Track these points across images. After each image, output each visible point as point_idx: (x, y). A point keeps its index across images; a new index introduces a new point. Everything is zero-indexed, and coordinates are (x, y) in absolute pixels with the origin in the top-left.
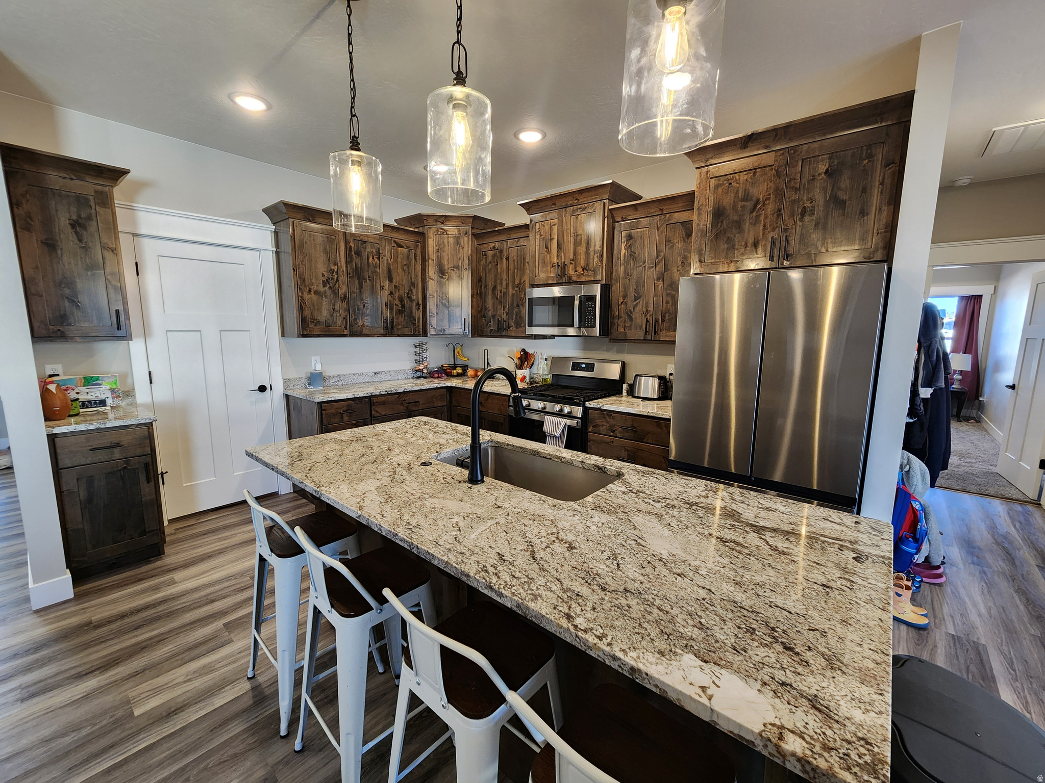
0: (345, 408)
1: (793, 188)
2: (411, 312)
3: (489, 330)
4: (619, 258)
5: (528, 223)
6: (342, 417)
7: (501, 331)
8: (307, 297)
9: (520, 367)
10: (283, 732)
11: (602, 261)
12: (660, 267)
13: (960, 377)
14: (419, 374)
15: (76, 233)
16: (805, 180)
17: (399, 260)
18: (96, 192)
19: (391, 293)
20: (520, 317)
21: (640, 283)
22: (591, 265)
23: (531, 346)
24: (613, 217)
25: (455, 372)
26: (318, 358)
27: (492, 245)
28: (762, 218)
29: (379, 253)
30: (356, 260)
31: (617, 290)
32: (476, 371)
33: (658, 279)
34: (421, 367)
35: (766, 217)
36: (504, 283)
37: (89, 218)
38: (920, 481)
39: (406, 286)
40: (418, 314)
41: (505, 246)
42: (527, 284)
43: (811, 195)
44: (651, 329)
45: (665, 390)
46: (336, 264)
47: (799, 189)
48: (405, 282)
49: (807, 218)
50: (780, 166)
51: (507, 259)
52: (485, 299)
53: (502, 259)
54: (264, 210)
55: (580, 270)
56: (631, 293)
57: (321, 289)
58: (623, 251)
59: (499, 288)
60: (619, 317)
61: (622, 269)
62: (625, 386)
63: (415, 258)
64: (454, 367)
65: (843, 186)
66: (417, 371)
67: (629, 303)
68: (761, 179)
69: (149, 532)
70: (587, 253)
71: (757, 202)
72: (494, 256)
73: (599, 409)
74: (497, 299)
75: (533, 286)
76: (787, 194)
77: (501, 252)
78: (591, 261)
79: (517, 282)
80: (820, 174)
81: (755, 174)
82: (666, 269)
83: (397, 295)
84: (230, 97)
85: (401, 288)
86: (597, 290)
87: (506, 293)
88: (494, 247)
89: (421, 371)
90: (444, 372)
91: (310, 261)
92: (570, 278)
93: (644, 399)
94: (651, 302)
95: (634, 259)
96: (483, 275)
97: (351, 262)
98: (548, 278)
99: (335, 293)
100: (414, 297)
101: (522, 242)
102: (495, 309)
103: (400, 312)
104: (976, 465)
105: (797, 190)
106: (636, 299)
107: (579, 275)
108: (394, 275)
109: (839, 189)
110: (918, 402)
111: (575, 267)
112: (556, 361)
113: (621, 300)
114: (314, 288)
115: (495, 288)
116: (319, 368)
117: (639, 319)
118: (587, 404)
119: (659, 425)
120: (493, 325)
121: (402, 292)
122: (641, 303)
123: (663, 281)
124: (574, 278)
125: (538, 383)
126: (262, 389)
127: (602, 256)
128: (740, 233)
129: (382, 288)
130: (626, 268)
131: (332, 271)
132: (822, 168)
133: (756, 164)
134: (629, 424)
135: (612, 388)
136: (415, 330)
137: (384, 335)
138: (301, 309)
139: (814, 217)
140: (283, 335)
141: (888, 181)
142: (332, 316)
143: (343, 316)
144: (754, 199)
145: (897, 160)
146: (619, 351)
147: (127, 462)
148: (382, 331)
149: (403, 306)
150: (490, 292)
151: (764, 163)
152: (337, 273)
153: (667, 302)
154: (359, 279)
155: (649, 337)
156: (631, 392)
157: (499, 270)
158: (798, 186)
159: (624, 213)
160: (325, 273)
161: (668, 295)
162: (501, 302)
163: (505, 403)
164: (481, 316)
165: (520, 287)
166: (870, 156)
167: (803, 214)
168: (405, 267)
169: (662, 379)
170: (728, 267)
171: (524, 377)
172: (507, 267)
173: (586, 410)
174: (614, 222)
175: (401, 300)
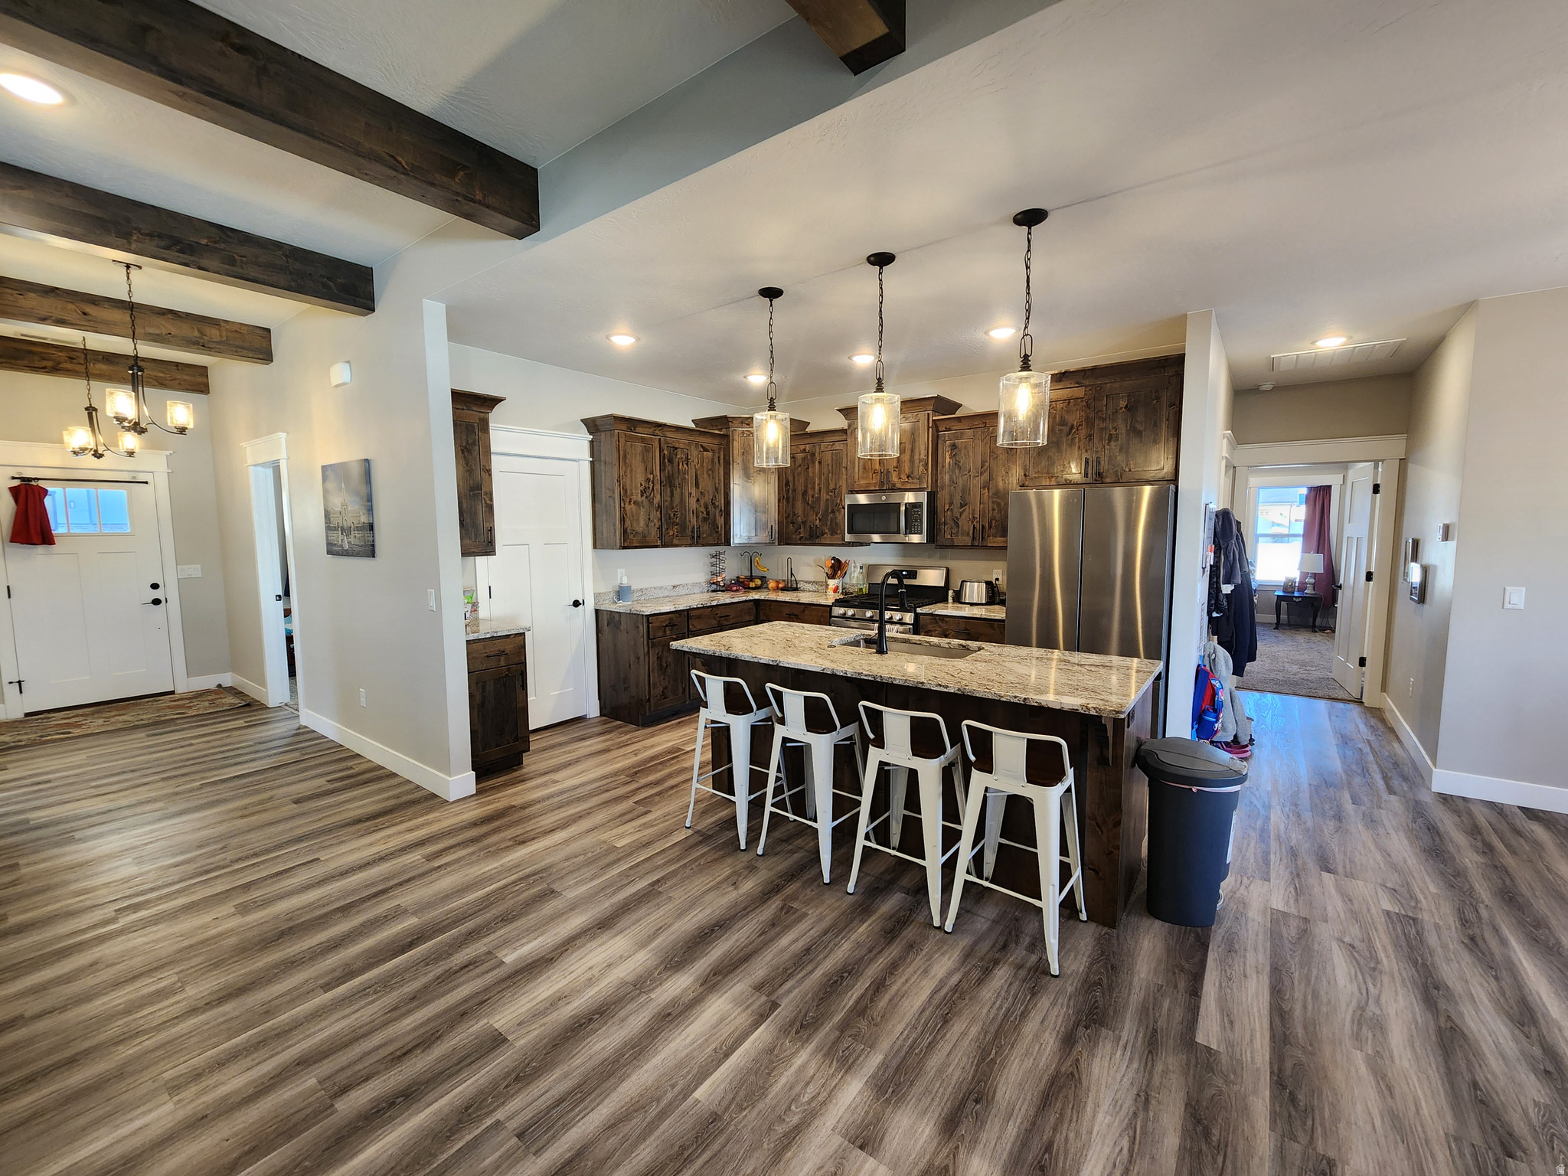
0: (667, 622)
1: (1101, 418)
2: (715, 519)
3: (798, 537)
4: (943, 467)
5: (846, 428)
6: (665, 631)
7: (813, 538)
8: (628, 507)
9: (832, 577)
10: (743, 847)
11: (927, 470)
12: (986, 476)
13: (1313, 581)
14: (716, 587)
15: (465, 457)
16: (1110, 412)
17: (705, 464)
18: (480, 419)
19: (698, 500)
20: (836, 523)
21: (965, 491)
22: (916, 473)
23: (842, 554)
24: (937, 427)
25: (752, 585)
26: (623, 570)
27: (802, 447)
28: (1077, 440)
29: (688, 459)
30: (669, 468)
31: (943, 497)
32: (778, 582)
33: (984, 488)
34: (719, 579)
35: (1080, 441)
36: (817, 488)
37: (474, 444)
38: (1224, 667)
39: (711, 492)
40: (721, 521)
41: (818, 449)
42: (844, 490)
43: (1115, 425)
44: (978, 536)
45: (994, 596)
46: (652, 473)
47: (1105, 419)
48: (711, 489)
49: (1113, 443)
50: (1089, 400)
51: (820, 463)
52: (793, 505)
53: (814, 463)
54: (582, 420)
55: (904, 478)
56: (957, 501)
57: (639, 499)
58: (948, 460)
59: (810, 492)
60: (945, 523)
61: (947, 477)
62: (950, 593)
63: (719, 462)
64: (751, 578)
65: (1139, 419)
66: (713, 583)
67: (955, 510)
68: (1075, 409)
69: (522, 738)
70: (912, 461)
71: (1072, 427)
72: (804, 459)
73: (931, 614)
74: (808, 504)
75: (852, 492)
76: (1096, 422)
77: (813, 455)
78: (916, 469)
79: (832, 487)
80: (1121, 408)
81: (1069, 403)
82: (991, 478)
83: (702, 502)
84: (608, 337)
85: (707, 495)
86: (923, 497)
87: (819, 498)
88: (804, 450)
89: (717, 584)
90: (741, 584)
91: (631, 471)
92: (894, 485)
93: (972, 604)
94: (977, 509)
95: (960, 468)
96: (790, 479)
97: (664, 470)
98: (869, 484)
99: (651, 503)
100: (717, 504)
101: (838, 446)
102: (805, 515)
103: (705, 520)
104: (1315, 673)
105: (1104, 420)
106: (962, 506)
107: (904, 483)
108: (700, 480)
109: (1136, 421)
110: (1221, 597)
111: (899, 474)
112: (871, 569)
113: (947, 507)
114: (634, 498)
115: (805, 493)
116: (625, 582)
117: (965, 524)
118: (919, 610)
119: (992, 627)
120: (803, 532)
121: (706, 498)
122: (967, 510)
123: (988, 489)
124: (899, 486)
125: (852, 593)
126: (576, 604)
127: (927, 464)
128: (1058, 452)
129: (690, 494)
130: (951, 476)
131: (648, 480)
132: (1123, 404)
133: (1069, 396)
134: (962, 627)
135: (937, 595)
136: (718, 539)
137: (691, 545)
138: (623, 520)
139: (1119, 443)
140: (595, 547)
141: (1172, 418)
142: (647, 526)
143: (657, 526)
144: (1070, 425)
145: (1178, 403)
146: (942, 558)
147: (509, 670)
148: (690, 542)
149: (708, 513)
150: (800, 497)
151: (1076, 395)
152: (653, 483)
153: (993, 510)
154: (670, 487)
155: (977, 544)
156: (958, 598)
157: (811, 474)
158: (1104, 416)
159: (948, 424)
160: (643, 483)
161: (993, 502)
162: (813, 508)
163: (825, 614)
164: (788, 523)
165: (836, 493)
166: (1158, 398)
167: (1110, 441)
168: (710, 472)
169: (988, 583)
170: (1050, 481)
171: (837, 588)
172: (820, 471)
173: (917, 616)
174: (938, 431)
175: (706, 507)
